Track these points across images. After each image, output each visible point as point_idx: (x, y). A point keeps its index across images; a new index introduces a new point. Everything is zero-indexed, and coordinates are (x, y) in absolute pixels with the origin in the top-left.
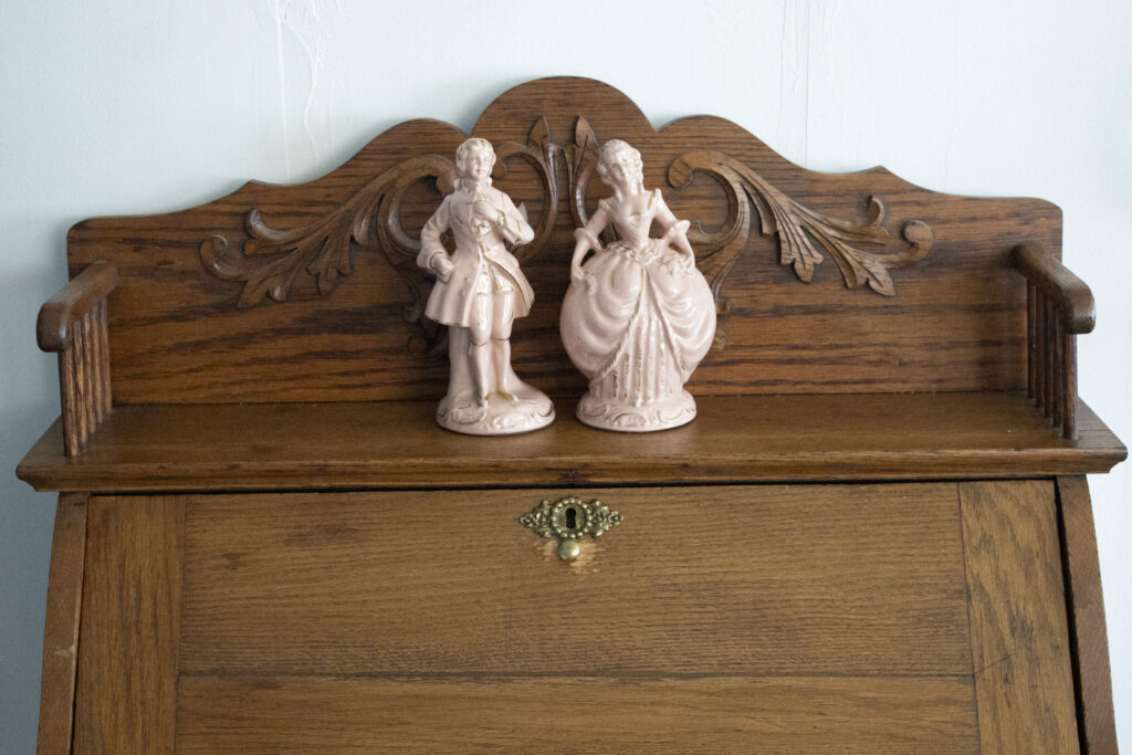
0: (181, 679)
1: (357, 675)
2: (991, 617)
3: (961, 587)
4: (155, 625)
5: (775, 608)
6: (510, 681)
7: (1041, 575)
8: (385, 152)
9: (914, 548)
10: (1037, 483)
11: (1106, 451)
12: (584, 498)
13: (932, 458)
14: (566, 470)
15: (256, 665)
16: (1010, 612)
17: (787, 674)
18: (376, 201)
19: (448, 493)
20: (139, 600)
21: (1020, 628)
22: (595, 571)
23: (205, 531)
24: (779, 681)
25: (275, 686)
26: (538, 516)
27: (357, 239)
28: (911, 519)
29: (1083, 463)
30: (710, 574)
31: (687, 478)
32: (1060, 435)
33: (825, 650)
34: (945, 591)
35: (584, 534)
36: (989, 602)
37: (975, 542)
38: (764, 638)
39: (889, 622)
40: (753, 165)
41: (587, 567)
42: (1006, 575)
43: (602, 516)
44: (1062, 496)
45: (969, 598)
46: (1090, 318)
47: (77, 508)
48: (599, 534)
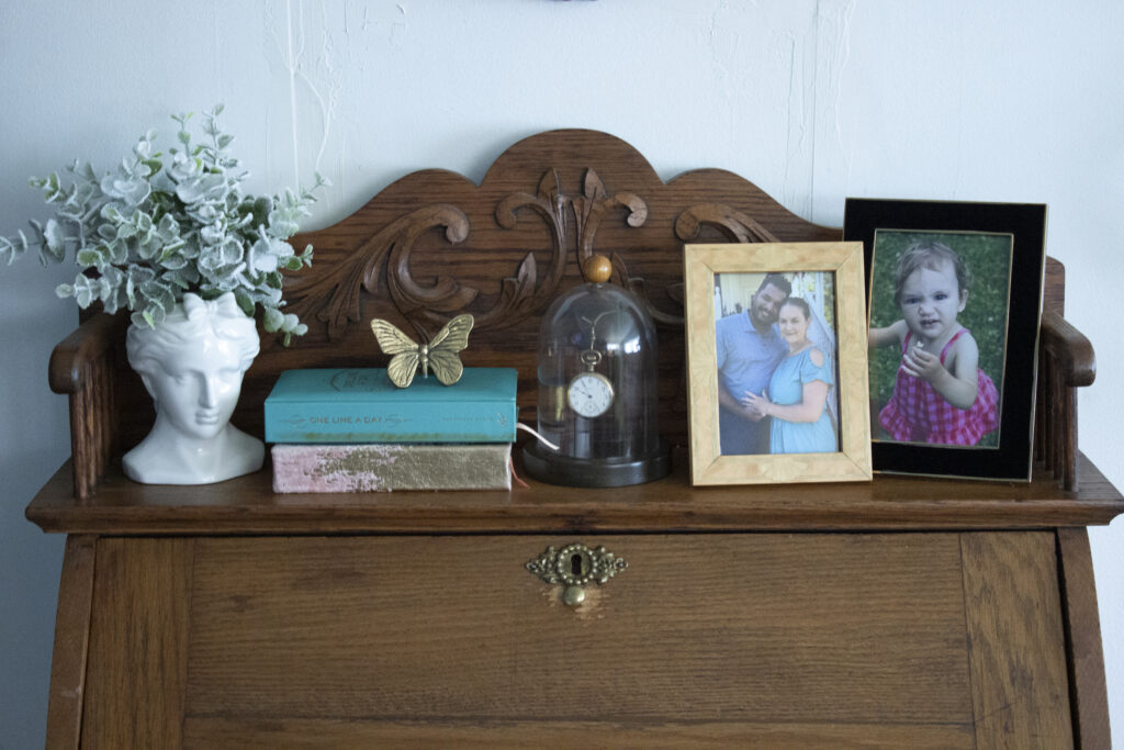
0: (188, 720)
1: (363, 718)
2: (992, 666)
3: (961, 637)
4: (162, 665)
5: (778, 655)
6: (515, 725)
7: (1041, 624)
8: (397, 201)
9: (916, 597)
10: (1038, 535)
11: (1106, 503)
12: (589, 544)
13: (934, 509)
14: (571, 516)
15: (262, 707)
16: (1011, 662)
17: (789, 721)
18: (387, 249)
19: (454, 538)
20: (146, 640)
21: (1020, 677)
22: (600, 616)
23: (213, 574)
24: (779, 727)
25: (281, 728)
26: (544, 562)
27: (367, 287)
28: (912, 569)
29: (1083, 515)
30: (715, 621)
31: (693, 526)
32: (1061, 487)
33: (826, 697)
34: (946, 640)
35: (589, 580)
36: (989, 652)
37: (976, 591)
38: (767, 685)
39: (890, 670)
40: (759, 219)
41: (592, 613)
42: (1006, 624)
43: (607, 562)
44: (1063, 547)
45: (970, 647)
46: (1091, 371)
47: (85, 549)
48: (604, 580)
